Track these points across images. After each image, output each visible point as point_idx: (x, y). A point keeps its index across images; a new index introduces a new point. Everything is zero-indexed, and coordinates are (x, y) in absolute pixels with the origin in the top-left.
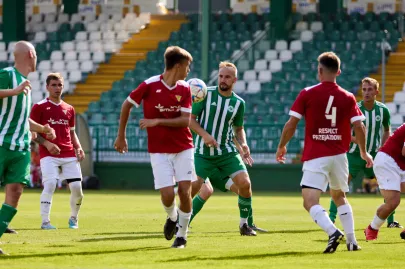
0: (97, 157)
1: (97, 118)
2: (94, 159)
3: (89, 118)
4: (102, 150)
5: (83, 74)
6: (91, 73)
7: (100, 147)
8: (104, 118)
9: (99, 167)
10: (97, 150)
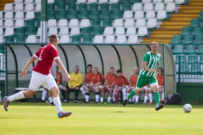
0: (179, 78)
1: (179, 49)
2: (177, 81)
3: (173, 48)
4: (183, 73)
5: (168, 13)
6: (174, 12)
7: (181, 71)
8: (184, 49)
9: (180, 86)
10: (179, 73)
